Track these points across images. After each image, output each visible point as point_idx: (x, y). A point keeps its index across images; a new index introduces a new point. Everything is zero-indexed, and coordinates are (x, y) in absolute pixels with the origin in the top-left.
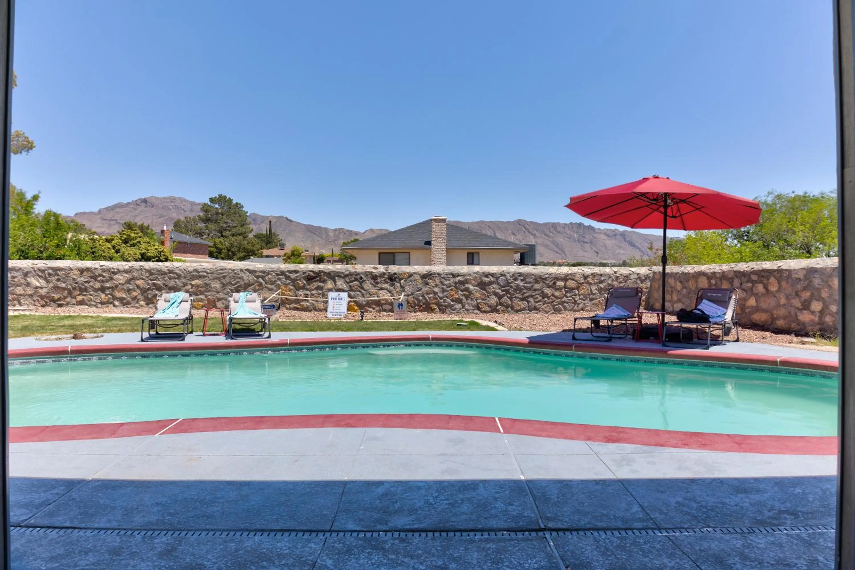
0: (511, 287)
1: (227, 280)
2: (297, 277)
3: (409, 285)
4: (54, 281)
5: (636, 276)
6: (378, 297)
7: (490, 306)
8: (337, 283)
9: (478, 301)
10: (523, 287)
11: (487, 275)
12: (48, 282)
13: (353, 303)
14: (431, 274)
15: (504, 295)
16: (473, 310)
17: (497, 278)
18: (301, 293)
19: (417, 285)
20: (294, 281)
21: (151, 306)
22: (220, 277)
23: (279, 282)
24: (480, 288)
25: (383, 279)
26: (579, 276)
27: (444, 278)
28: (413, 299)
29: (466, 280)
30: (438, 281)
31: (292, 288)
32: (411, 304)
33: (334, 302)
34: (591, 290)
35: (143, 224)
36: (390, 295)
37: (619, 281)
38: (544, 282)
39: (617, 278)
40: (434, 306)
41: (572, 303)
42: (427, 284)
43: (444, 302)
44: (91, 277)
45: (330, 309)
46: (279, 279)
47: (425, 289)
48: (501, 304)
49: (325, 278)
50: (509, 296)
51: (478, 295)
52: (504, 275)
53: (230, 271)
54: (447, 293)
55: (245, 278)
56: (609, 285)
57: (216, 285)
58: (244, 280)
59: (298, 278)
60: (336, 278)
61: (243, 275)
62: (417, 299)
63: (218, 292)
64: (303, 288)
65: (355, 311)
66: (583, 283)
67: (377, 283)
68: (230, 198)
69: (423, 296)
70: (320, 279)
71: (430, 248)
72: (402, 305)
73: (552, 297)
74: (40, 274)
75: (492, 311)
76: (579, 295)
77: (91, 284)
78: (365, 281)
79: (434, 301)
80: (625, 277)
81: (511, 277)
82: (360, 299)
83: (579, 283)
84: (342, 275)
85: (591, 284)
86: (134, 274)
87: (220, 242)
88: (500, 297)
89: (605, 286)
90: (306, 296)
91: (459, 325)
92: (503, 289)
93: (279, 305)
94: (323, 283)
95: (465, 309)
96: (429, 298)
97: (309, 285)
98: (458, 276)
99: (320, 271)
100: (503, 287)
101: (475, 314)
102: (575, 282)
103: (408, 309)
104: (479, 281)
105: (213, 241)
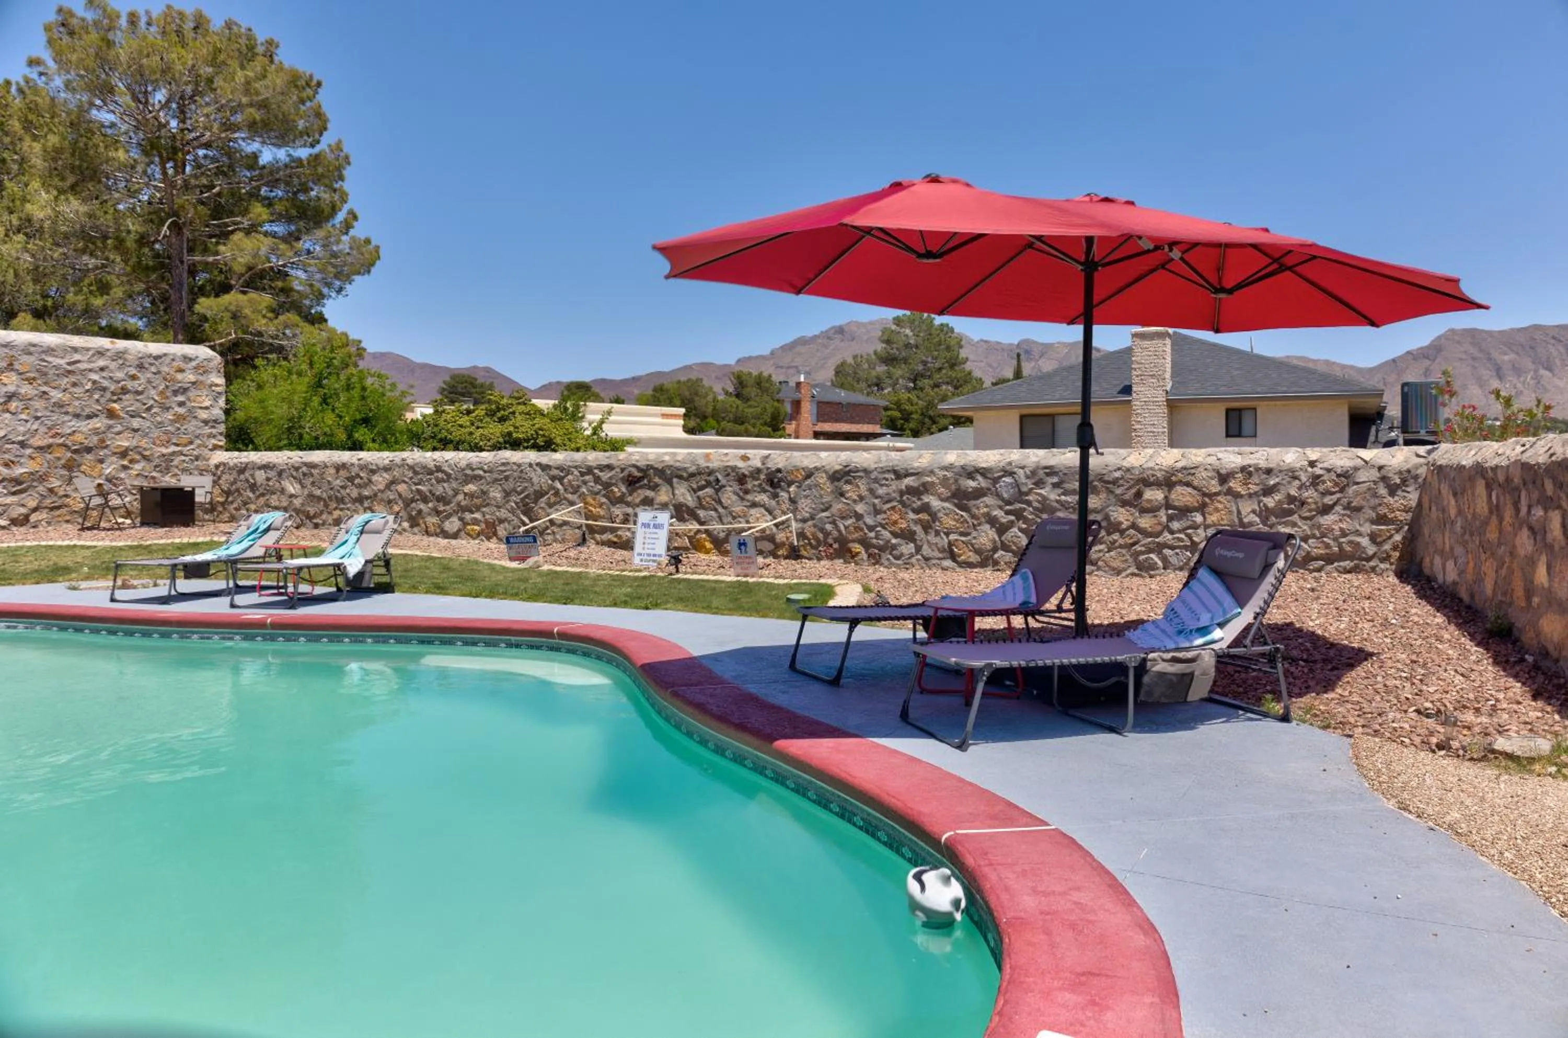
0: (1029, 503)
1: (509, 485)
2: (610, 478)
3: (806, 497)
4: (309, 486)
5: (1374, 474)
7: (978, 552)
8: (677, 492)
9: (953, 537)
10: (1055, 504)
11: (971, 472)
12: (303, 487)
13: (704, 536)
14: (850, 471)
16: (939, 559)
17: (996, 481)
18: (618, 511)
19: (821, 496)
20: (607, 485)
21: (416, 530)
22: (501, 480)
23: (584, 490)
24: (956, 505)
25: (756, 483)
26: (1204, 474)
27: (876, 481)
28: (812, 529)
29: (924, 485)
30: (863, 487)
31: (604, 500)
32: (809, 540)
33: (645, 533)
34: (1239, 512)
35: (761, 373)
36: (769, 517)
37: (1321, 488)
38: (1112, 492)
39: (1316, 480)
40: (857, 547)
41: (1186, 548)
42: (842, 495)
43: (877, 538)
44: (348, 479)
45: (638, 547)
46: (585, 483)
47: (837, 507)
48: (1005, 547)
49: (657, 480)
50: (1024, 526)
51: (950, 522)
52: (1011, 474)
53: (515, 467)
54: (884, 516)
55: (535, 480)
56: (1291, 499)
57: (496, 494)
58: (533, 485)
59: (614, 481)
60: (675, 480)
61: (533, 475)
62: (822, 530)
63: (498, 507)
64: (621, 500)
65: (707, 552)
66: (1217, 494)
67: (747, 492)
69: (834, 523)
70: (649, 481)
71: (1130, 401)
72: (744, 544)
73: (1132, 532)
74: (294, 473)
75: (983, 564)
76: (1207, 527)
77: (348, 491)
78: (724, 486)
79: (856, 535)
80: (1338, 476)
81: (1027, 477)
82: (716, 527)
83: (1205, 495)
84: (685, 475)
85: (1242, 496)
86: (395, 473)
87: (909, 399)
88: (1002, 529)
89: (1280, 502)
90: (626, 520)
91: (789, 600)
92: (1008, 507)
93: (584, 534)
94: (653, 490)
95: (922, 555)
96: (846, 528)
97: (630, 495)
98: (907, 475)
99: (648, 465)
100: (1009, 503)
101: (943, 569)
102: (1195, 492)
103: (804, 553)
104: (953, 487)
105: (896, 399)
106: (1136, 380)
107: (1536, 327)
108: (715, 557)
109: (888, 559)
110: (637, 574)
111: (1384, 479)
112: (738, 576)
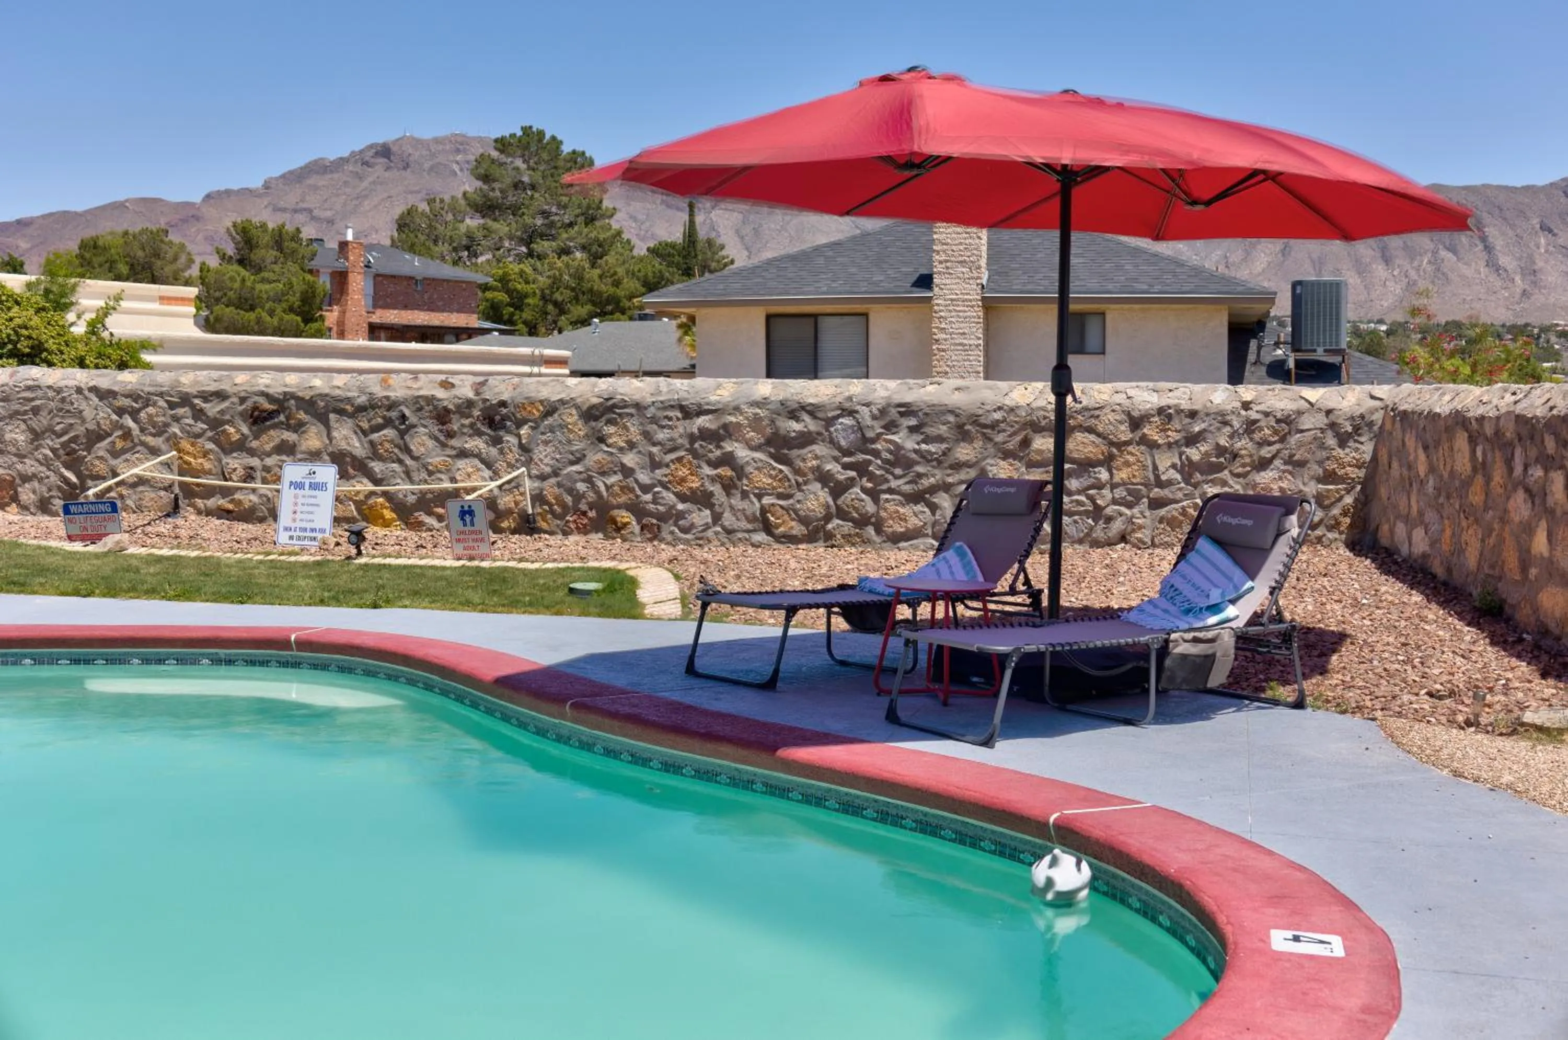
0: (876, 454)
1: (43, 420)
2: (222, 412)
3: (546, 443)
5: (1321, 421)
6: (453, 480)
7: (804, 521)
8: (335, 434)
9: (767, 500)
10: (914, 456)
11: (794, 410)
13: (381, 500)
14: (614, 406)
15: (851, 482)
16: (748, 531)
17: (829, 422)
18: (235, 463)
19: (569, 442)
20: (215, 423)
22: (25, 413)
23: (175, 429)
24: (772, 456)
25: (467, 422)
26: (1111, 417)
27: (654, 420)
28: (557, 490)
29: (725, 426)
30: (634, 430)
31: (210, 446)
32: (550, 505)
33: (296, 497)
34: (1155, 468)
36: (487, 473)
37: (1257, 436)
38: (990, 440)
39: (1251, 426)
40: (624, 516)
41: (1087, 513)
42: (602, 440)
43: (655, 501)
45: (285, 518)
46: (177, 419)
47: (595, 457)
48: (842, 514)
49: (302, 415)
50: (870, 485)
51: (763, 480)
52: (851, 413)
53: (51, 394)
54: (665, 471)
55: (88, 413)
56: (1220, 450)
58: (84, 421)
59: (227, 417)
60: (332, 416)
61: (83, 405)
62: (571, 491)
63: (21, 456)
64: (240, 446)
65: (386, 524)
66: (1128, 443)
67: (450, 435)
68: (554, 138)
69: (589, 480)
70: (288, 418)
71: (929, 298)
72: (471, 512)
75: (810, 538)
76: (1114, 486)
78: (415, 426)
79: (623, 499)
80: (1278, 421)
81: (874, 418)
82: (402, 487)
83: (1112, 444)
84: (349, 408)
85: (1158, 446)
87: (522, 273)
88: (838, 490)
89: (1207, 454)
90: (249, 476)
91: (572, 591)
92: (846, 459)
93: (176, 499)
94: (296, 431)
95: (724, 528)
96: (608, 488)
97: (256, 437)
98: (701, 412)
99: (285, 393)
100: (847, 453)
101: (753, 545)
102: (1098, 441)
103: (544, 525)
104: (769, 431)
105: (501, 272)
106: (938, 268)
108: (398, 532)
109: (672, 533)
110: (293, 559)
111: (1333, 426)
112: (459, 559)
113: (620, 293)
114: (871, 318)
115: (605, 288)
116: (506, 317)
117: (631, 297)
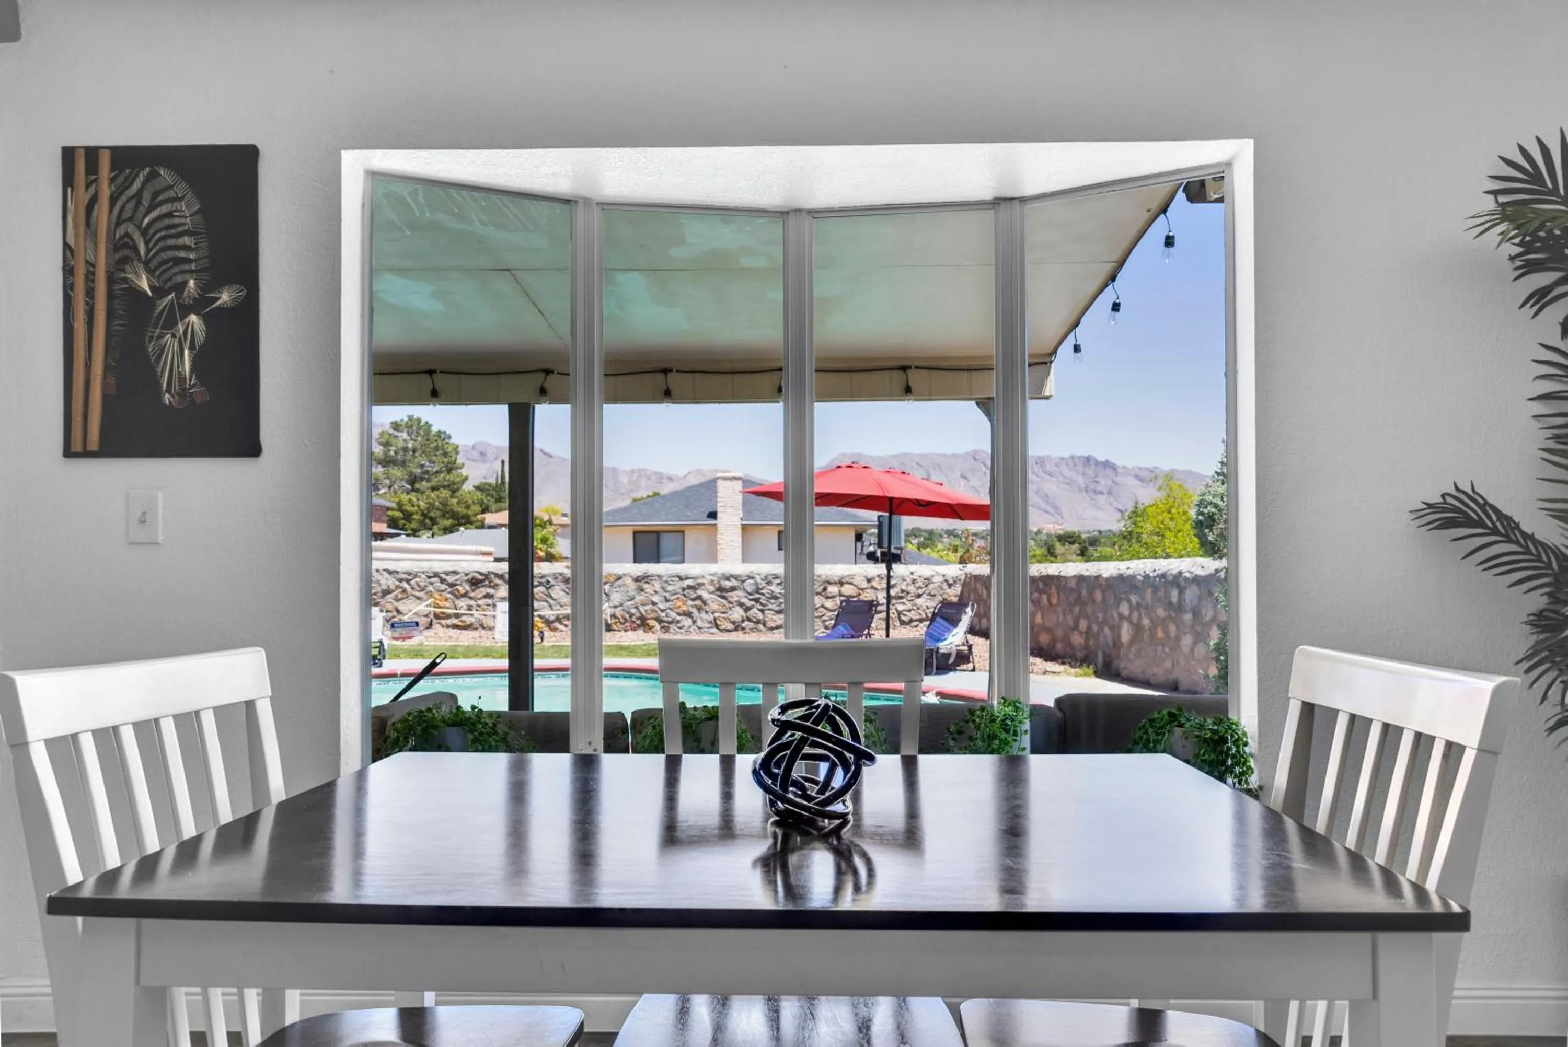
0: (763, 594)
2: (456, 580)
3: (617, 592)
5: (941, 578)
7: (733, 623)
9: (716, 615)
11: (728, 577)
13: (536, 619)
14: (649, 576)
15: (753, 606)
16: (709, 628)
17: (743, 582)
18: (463, 603)
19: (628, 591)
20: (452, 585)
23: (430, 588)
24: (718, 596)
26: (859, 578)
27: (666, 582)
28: (622, 613)
29: (699, 584)
30: (657, 586)
31: (449, 596)
32: (619, 619)
37: (917, 585)
39: (914, 581)
40: (652, 623)
42: (642, 590)
43: (667, 616)
45: (499, 627)
46: (432, 584)
47: (639, 598)
48: (749, 619)
49: (497, 581)
50: (761, 607)
51: (715, 606)
52: (753, 578)
54: (671, 603)
55: (383, 581)
56: (903, 591)
58: (380, 585)
59: (458, 582)
61: (380, 578)
62: (628, 612)
64: (465, 595)
66: (867, 588)
68: (427, 423)
69: (637, 608)
70: (490, 582)
71: (715, 525)
73: (822, 609)
75: (736, 629)
78: (553, 586)
79: (652, 616)
81: (762, 580)
87: (410, 500)
88: (747, 609)
89: (897, 593)
90: (470, 608)
92: (751, 597)
93: (431, 621)
94: (494, 588)
95: (697, 627)
96: (646, 611)
97: (473, 591)
98: (687, 578)
99: (489, 572)
100: (751, 594)
101: (710, 634)
102: (855, 588)
103: (614, 627)
104: (717, 586)
105: (397, 500)
106: (719, 509)
107: (906, 455)
111: (946, 581)
113: (470, 513)
114: (686, 533)
115: (461, 510)
116: (401, 526)
117: (476, 515)
